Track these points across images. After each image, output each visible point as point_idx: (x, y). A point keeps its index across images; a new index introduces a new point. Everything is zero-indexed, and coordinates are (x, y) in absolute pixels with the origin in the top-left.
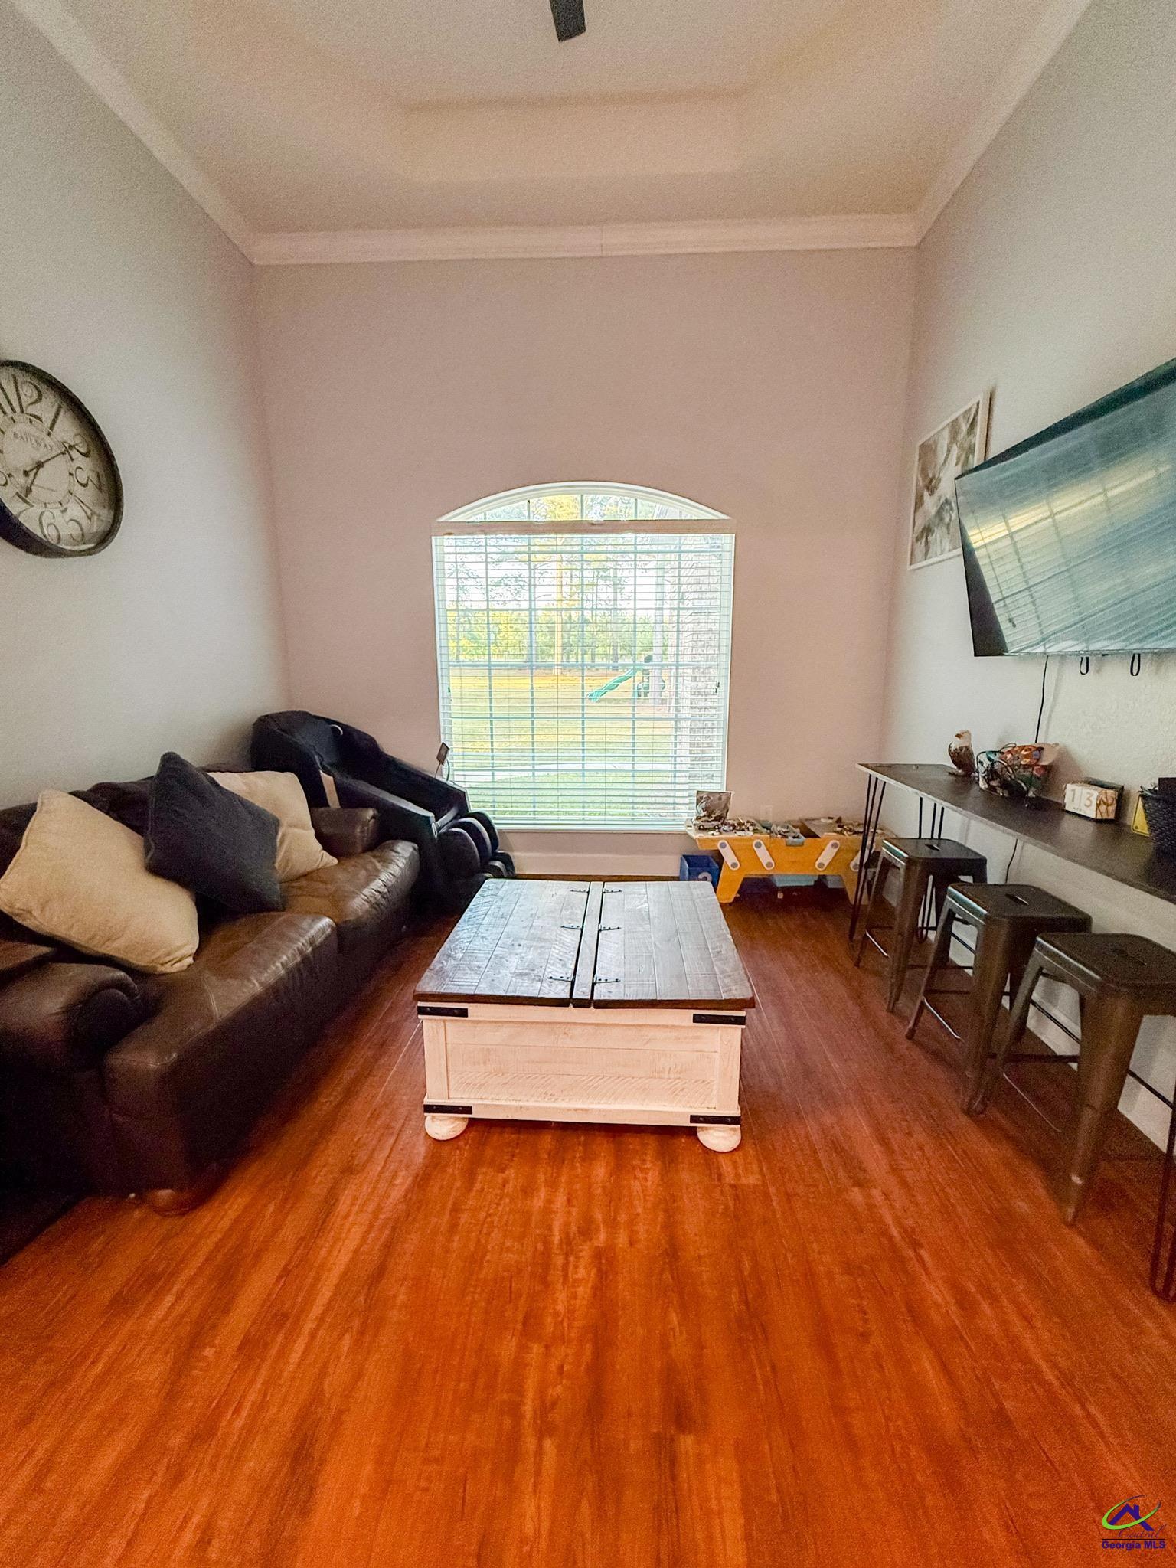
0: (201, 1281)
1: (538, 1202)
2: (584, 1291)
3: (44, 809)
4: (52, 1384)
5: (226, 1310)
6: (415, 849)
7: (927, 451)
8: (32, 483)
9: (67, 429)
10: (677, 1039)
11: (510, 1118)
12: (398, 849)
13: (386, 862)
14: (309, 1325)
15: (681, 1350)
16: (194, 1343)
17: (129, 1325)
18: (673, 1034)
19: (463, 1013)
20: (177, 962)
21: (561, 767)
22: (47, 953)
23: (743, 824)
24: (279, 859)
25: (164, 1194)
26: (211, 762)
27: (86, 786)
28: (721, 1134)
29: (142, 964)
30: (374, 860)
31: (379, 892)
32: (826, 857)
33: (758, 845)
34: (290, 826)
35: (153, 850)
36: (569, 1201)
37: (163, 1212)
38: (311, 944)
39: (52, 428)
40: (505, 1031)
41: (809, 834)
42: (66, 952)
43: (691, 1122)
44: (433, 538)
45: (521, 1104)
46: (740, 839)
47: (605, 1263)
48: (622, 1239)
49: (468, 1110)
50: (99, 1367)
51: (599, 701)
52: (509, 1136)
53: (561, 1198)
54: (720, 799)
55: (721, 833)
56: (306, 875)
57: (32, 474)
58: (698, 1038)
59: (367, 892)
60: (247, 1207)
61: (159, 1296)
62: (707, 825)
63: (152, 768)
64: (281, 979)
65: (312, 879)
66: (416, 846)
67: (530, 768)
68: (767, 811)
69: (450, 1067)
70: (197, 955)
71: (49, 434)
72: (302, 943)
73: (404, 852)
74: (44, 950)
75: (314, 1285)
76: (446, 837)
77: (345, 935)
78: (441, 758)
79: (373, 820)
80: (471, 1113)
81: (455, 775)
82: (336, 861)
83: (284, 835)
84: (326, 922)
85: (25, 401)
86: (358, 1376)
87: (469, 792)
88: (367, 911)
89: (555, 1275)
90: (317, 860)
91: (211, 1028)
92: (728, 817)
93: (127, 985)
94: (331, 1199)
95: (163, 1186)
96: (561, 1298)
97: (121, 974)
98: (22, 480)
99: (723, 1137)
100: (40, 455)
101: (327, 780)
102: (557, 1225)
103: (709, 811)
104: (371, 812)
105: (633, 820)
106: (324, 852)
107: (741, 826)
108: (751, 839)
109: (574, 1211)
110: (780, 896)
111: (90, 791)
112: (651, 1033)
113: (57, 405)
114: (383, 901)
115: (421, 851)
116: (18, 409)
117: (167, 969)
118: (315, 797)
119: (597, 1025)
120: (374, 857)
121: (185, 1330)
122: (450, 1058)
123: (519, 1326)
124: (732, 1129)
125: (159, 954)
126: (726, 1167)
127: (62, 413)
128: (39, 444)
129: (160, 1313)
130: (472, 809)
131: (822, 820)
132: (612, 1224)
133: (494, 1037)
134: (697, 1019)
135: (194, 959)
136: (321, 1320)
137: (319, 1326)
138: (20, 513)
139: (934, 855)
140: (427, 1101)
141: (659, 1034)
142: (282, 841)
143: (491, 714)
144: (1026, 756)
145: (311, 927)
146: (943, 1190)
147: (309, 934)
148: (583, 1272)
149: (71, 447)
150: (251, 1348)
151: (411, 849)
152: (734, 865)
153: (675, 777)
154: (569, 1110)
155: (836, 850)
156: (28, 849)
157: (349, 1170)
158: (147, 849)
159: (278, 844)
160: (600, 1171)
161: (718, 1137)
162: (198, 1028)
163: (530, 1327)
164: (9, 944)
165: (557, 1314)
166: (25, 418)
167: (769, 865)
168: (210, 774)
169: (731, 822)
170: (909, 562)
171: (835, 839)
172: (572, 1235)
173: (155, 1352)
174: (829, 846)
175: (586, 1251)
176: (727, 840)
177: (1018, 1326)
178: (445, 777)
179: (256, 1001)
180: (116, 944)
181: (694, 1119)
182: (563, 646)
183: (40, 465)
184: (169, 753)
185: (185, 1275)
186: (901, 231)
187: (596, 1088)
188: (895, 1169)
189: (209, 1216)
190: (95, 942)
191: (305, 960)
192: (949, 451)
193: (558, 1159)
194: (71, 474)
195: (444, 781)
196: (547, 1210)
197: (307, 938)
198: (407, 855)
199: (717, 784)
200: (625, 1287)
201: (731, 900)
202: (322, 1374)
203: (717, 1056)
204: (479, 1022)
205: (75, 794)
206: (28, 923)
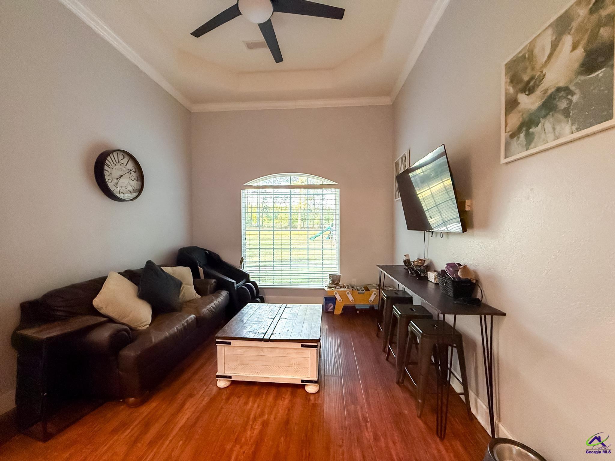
0: (139, 426)
1: (248, 407)
2: (256, 432)
3: (110, 277)
4: (92, 451)
5: (146, 433)
6: (227, 293)
7: (397, 164)
8: (118, 182)
9: (131, 166)
10: (297, 353)
11: (244, 380)
12: (222, 293)
13: (217, 297)
14: (170, 438)
15: (282, 447)
16: (136, 441)
17: (116, 437)
18: (296, 351)
19: (230, 343)
20: (143, 326)
21: (299, 266)
22: (107, 320)
23: (345, 286)
24: (181, 295)
25: (132, 400)
26: (162, 264)
27: (123, 270)
28: (312, 387)
29: (133, 326)
30: (212, 296)
31: (212, 307)
32: (372, 298)
33: (348, 293)
34: (186, 284)
35: (140, 291)
36: (258, 406)
37: (130, 406)
38: (187, 323)
39: (126, 165)
40: (244, 350)
41: (367, 289)
42: (111, 320)
43: (302, 382)
44: (242, 190)
45: (247, 375)
46: (342, 291)
47: (265, 424)
48: (272, 418)
49: (230, 377)
50: (106, 448)
51: (314, 240)
52: (243, 387)
53: (256, 405)
54: (337, 277)
55: (336, 289)
56: (189, 301)
57: (119, 179)
58: (303, 353)
59: (208, 307)
60: (156, 406)
61: (126, 429)
62: (331, 286)
63: (143, 265)
64: (175, 333)
65: (191, 303)
66: (228, 292)
67: (290, 266)
68: (354, 282)
69: (225, 362)
70: (150, 325)
71: (125, 168)
72: (184, 322)
73: (224, 294)
74: (105, 319)
75: (173, 427)
76: (240, 289)
77: (199, 320)
78: (241, 262)
79: (215, 283)
80: (231, 378)
81: (246, 268)
82: (200, 297)
83: (183, 287)
84: (193, 316)
85: (120, 159)
86: (183, 452)
87: (250, 274)
88: (207, 313)
89: (249, 427)
90: (194, 296)
91: (151, 345)
92: (340, 284)
93: (128, 331)
94: (183, 405)
95: (132, 397)
96: (249, 433)
97: (127, 327)
98: (116, 181)
99: (312, 388)
100: (121, 174)
101: (201, 269)
102: (253, 414)
103: (333, 281)
104: (214, 280)
105: (308, 284)
106: (196, 294)
107: (344, 287)
108: (346, 291)
109: (259, 410)
110: (358, 312)
111: (124, 272)
112: (288, 351)
113: (128, 159)
114: (213, 310)
115: (230, 294)
116: (117, 162)
117: (140, 328)
118: (196, 275)
119: (272, 348)
120: (213, 295)
121: (133, 439)
122: (225, 359)
123: (234, 441)
124: (315, 385)
125: (138, 323)
126: (312, 398)
127: (130, 161)
128: (122, 170)
129: (125, 434)
130: (251, 280)
131: (373, 285)
132: (270, 413)
133: (239, 351)
134: (302, 346)
135: (149, 326)
136: (174, 437)
137: (173, 439)
138: (114, 190)
139: (397, 295)
140: (217, 374)
141: (291, 351)
142: (183, 289)
143: (259, 247)
144: (420, 263)
145: (187, 317)
146: (381, 406)
147: (187, 319)
148: (258, 427)
149: (131, 170)
150: (152, 444)
151: (226, 293)
152: (340, 300)
153: (322, 269)
154: (262, 377)
155: (375, 296)
156: (104, 289)
157: (191, 396)
158: (139, 290)
159: (181, 290)
160: (271, 398)
161: (311, 388)
162: (148, 345)
163: (237, 441)
164: (96, 317)
165: (246, 437)
166: (119, 164)
167: (352, 300)
168: (162, 267)
169: (340, 285)
170: (395, 198)
171: (375, 291)
172: (256, 416)
173: (123, 444)
174: (373, 294)
175: (260, 421)
176: (338, 291)
177: (391, 445)
178: (242, 269)
179: (166, 338)
180: (126, 320)
181: (303, 381)
182: (302, 220)
183: (122, 176)
184: (148, 261)
185: (135, 424)
186: (386, 101)
187: (271, 370)
188: (367, 400)
189: (145, 408)
190: (120, 318)
191: (185, 328)
192: (401, 165)
193: (258, 395)
194: (130, 178)
195: (242, 270)
196: (251, 409)
197: (186, 320)
198: (224, 295)
199: (336, 271)
200: (270, 430)
201: (340, 314)
202: (173, 450)
203: (309, 359)
204: (234, 346)
205: (119, 273)
206: (101, 311)
